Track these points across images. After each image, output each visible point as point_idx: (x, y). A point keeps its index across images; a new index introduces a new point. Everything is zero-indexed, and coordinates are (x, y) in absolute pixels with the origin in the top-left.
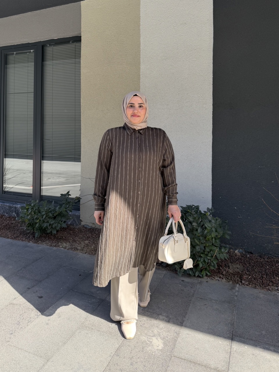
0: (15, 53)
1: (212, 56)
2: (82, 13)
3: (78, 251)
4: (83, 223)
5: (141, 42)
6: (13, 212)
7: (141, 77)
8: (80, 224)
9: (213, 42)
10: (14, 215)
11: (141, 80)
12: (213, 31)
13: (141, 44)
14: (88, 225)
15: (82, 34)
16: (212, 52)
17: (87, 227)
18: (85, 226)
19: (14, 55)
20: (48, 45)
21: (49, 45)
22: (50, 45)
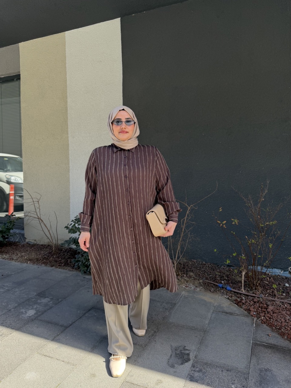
1: (122, 89)
2: (20, 53)
3: (13, 260)
4: (27, 241)
5: (67, 78)
7: (68, 109)
8: (25, 241)
9: (122, 77)
11: (69, 112)
12: (122, 68)
13: (68, 80)
14: (31, 242)
15: (21, 72)
16: (122, 86)
17: (31, 243)
18: (29, 243)
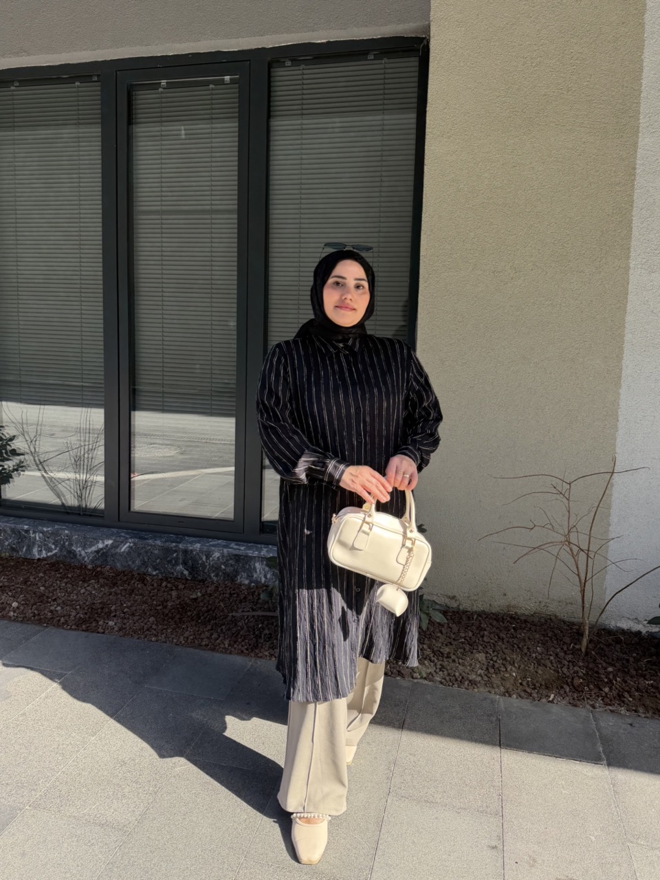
0: (164, 82)
6: (177, 564)
10: (182, 573)
19: (160, 90)
20: (288, 63)
21: (292, 61)
22: (295, 61)
